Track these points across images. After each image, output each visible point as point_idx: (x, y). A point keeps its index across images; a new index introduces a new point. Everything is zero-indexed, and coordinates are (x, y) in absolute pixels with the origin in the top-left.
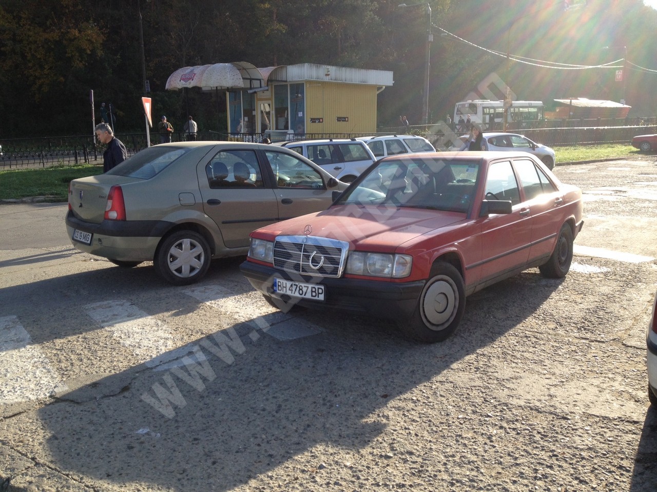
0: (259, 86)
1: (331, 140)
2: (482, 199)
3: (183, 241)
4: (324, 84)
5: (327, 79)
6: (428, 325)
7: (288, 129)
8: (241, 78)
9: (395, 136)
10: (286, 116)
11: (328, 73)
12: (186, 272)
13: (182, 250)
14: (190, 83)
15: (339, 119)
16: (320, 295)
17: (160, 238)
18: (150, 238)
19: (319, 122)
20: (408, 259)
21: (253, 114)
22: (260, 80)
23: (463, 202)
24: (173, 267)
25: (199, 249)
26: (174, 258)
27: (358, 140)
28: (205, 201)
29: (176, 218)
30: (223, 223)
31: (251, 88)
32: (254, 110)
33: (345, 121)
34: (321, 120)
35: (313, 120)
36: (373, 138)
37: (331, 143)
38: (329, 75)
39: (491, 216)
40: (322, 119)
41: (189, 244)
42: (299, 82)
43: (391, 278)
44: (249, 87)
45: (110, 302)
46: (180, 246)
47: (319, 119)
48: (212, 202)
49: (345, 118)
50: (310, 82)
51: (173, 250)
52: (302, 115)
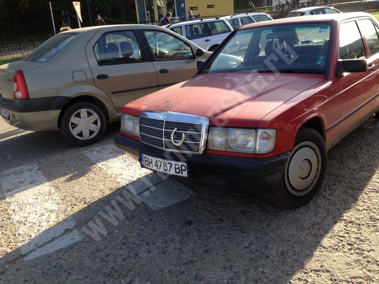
1: (202, 20)
2: (337, 59)
3: (81, 111)
6: (293, 192)
7: (175, 16)
9: (247, 14)
10: (173, 8)
12: (86, 136)
13: (80, 118)
15: (209, 6)
16: (183, 172)
17: (60, 111)
18: (51, 111)
19: (195, 9)
20: (272, 132)
21: (152, 8)
23: (319, 63)
24: (75, 132)
25: (95, 116)
26: (74, 126)
27: (221, 19)
28: (95, 77)
29: (72, 92)
30: (113, 93)
32: (153, 5)
33: (213, 7)
34: (197, 9)
35: (191, 8)
36: (232, 17)
37: (202, 22)
39: (345, 74)
40: (197, 7)
41: (86, 114)
43: (255, 154)
45: (24, 166)
46: (78, 115)
47: (195, 7)
48: (101, 77)
49: (212, 5)
51: (73, 119)
52: (184, 6)
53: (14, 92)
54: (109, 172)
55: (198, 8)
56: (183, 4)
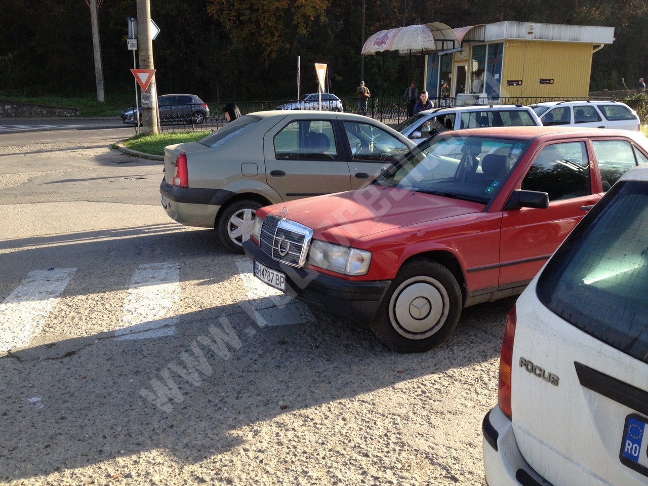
0: (452, 47)
1: (491, 106)
2: (515, 187)
3: (244, 211)
4: (526, 43)
5: (529, 38)
6: (400, 331)
8: (433, 39)
9: (588, 101)
10: (482, 79)
11: (532, 31)
13: (243, 219)
14: (382, 47)
15: (542, 81)
16: (282, 284)
17: (219, 207)
18: (210, 206)
19: (518, 84)
20: (367, 255)
21: (449, 77)
22: (453, 41)
23: (489, 190)
24: (233, 235)
26: (234, 227)
27: (524, 107)
28: (269, 172)
29: (237, 187)
30: (288, 195)
31: (443, 50)
32: (451, 73)
33: (550, 83)
34: (520, 83)
35: (510, 83)
36: (560, 104)
37: (492, 109)
38: (532, 33)
39: (524, 209)
40: (521, 81)
41: (250, 215)
42: (497, 42)
43: (345, 275)
44: (441, 48)
45: (165, 263)
46: (241, 216)
47: (518, 81)
48: (276, 173)
49: (550, 80)
50: (510, 41)
51: (234, 219)
52: (498, 78)
53: (174, 178)
54: (246, 284)
55: (522, 83)
56: (498, 75)
